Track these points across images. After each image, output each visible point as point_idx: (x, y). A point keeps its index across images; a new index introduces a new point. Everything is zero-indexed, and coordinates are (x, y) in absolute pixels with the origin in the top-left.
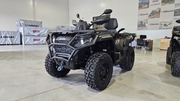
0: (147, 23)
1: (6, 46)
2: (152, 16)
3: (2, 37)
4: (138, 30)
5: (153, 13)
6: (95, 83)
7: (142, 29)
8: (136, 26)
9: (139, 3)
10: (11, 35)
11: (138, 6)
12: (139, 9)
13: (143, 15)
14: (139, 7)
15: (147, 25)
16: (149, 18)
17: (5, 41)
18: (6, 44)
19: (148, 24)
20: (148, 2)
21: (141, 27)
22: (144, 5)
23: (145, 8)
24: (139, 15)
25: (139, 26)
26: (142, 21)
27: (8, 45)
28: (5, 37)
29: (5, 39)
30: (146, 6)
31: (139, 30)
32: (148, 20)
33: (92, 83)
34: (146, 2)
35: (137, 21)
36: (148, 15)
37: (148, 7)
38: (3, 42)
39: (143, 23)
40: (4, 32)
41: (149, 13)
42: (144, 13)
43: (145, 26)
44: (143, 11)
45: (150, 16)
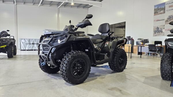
0: (164, 28)
1: (34, 51)
2: (169, 21)
3: (31, 44)
4: (154, 36)
5: (170, 18)
6: (67, 77)
7: (159, 35)
8: (152, 32)
9: (155, 9)
10: (38, 42)
11: (153, 12)
12: (155, 15)
13: (159, 20)
14: (155, 13)
15: (163, 30)
16: (165, 24)
17: (33, 47)
18: (34, 49)
19: (165, 30)
20: (164, 7)
21: (157, 33)
22: (160, 11)
23: (161, 13)
24: (155, 21)
25: (155, 32)
26: (158, 27)
27: (34, 50)
28: (33, 43)
29: (33, 46)
30: (162, 11)
31: (156, 36)
32: (164, 25)
33: (64, 76)
34: (162, 8)
35: (153, 27)
36: (164, 21)
37: (164, 12)
38: (31, 47)
39: (160, 29)
40: (32, 39)
41: (166, 18)
42: (160, 19)
43: (162, 32)
44: (159, 17)
45: (167, 21)
